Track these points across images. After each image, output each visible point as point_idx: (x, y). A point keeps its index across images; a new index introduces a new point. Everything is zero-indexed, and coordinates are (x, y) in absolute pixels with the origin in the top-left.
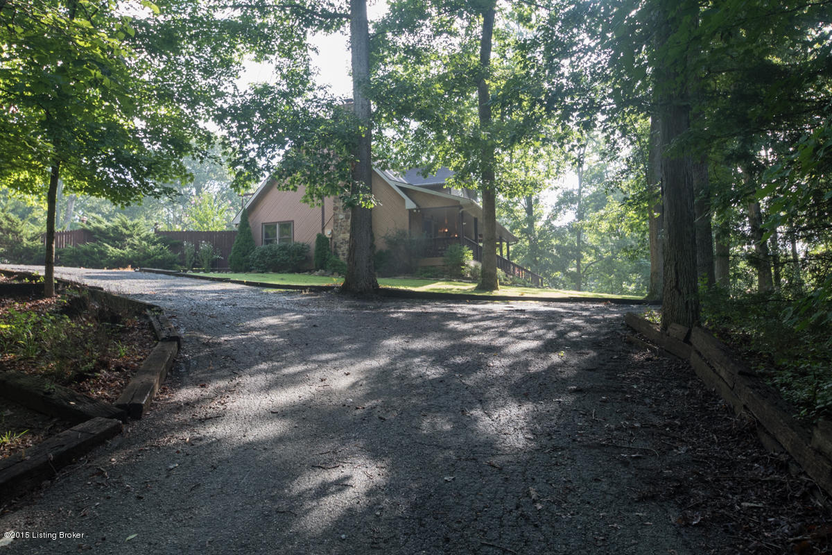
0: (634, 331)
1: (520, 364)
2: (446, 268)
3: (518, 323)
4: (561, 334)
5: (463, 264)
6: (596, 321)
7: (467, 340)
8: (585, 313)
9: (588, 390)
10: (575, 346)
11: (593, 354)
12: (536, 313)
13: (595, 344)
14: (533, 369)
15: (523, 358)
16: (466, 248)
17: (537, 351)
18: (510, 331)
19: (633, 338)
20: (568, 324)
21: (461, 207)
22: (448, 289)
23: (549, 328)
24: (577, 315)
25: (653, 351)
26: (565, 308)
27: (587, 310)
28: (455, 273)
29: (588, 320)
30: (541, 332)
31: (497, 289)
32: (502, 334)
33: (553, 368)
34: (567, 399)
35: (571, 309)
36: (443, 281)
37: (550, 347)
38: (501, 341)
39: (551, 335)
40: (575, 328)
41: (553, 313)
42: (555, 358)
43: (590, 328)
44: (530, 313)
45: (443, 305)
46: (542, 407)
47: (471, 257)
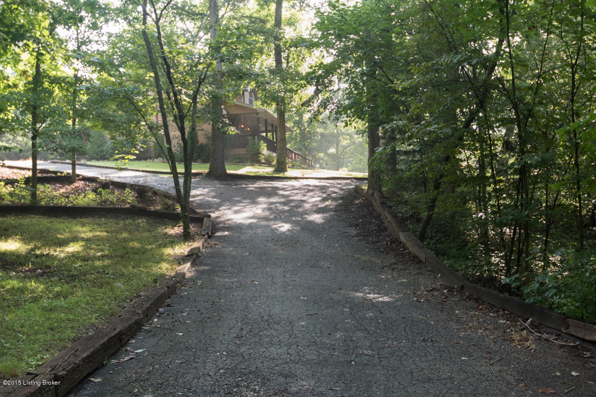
0: (357, 193)
1: (314, 205)
2: (248, 156)
3: (309, 191)
4: (329, 195)
5: (260, 153)
6: (344, 189)
7: (291, 198)
8: (339, 186)
9: (338, 211)
10: (334, 199)
11: (341, 201)
12: (316, 186)
13: (342, 198)
14: (320, 206)
15: (315, 203)
16: (262, 142)
17: (320, 201)
18: (307, 194)
19: (356, 195)
20: (331, 191)
21: (258, 114)
22: (256, 172)
23: (324, 193)
24: (336, 187)
25: (362, 199)
26: (329, 183)
27: (340, 184)
28: (255, 159)
29: (341, 189)
30: (320, 194)
31: (287, 171)
32: (304, 196)
33: (326, 206)
34: (333, 213)
35: (332, 184)
36: (249, 165)
37: (324, 200)
38: (305, 198)
39: (324, 195)
40: (334, 192)
41: (324, 186)
42: (327, 203)
43: (342, 193)
44: (313, 186)
45: (266, 182)
46: (325, 215)
47: (265, 148)
